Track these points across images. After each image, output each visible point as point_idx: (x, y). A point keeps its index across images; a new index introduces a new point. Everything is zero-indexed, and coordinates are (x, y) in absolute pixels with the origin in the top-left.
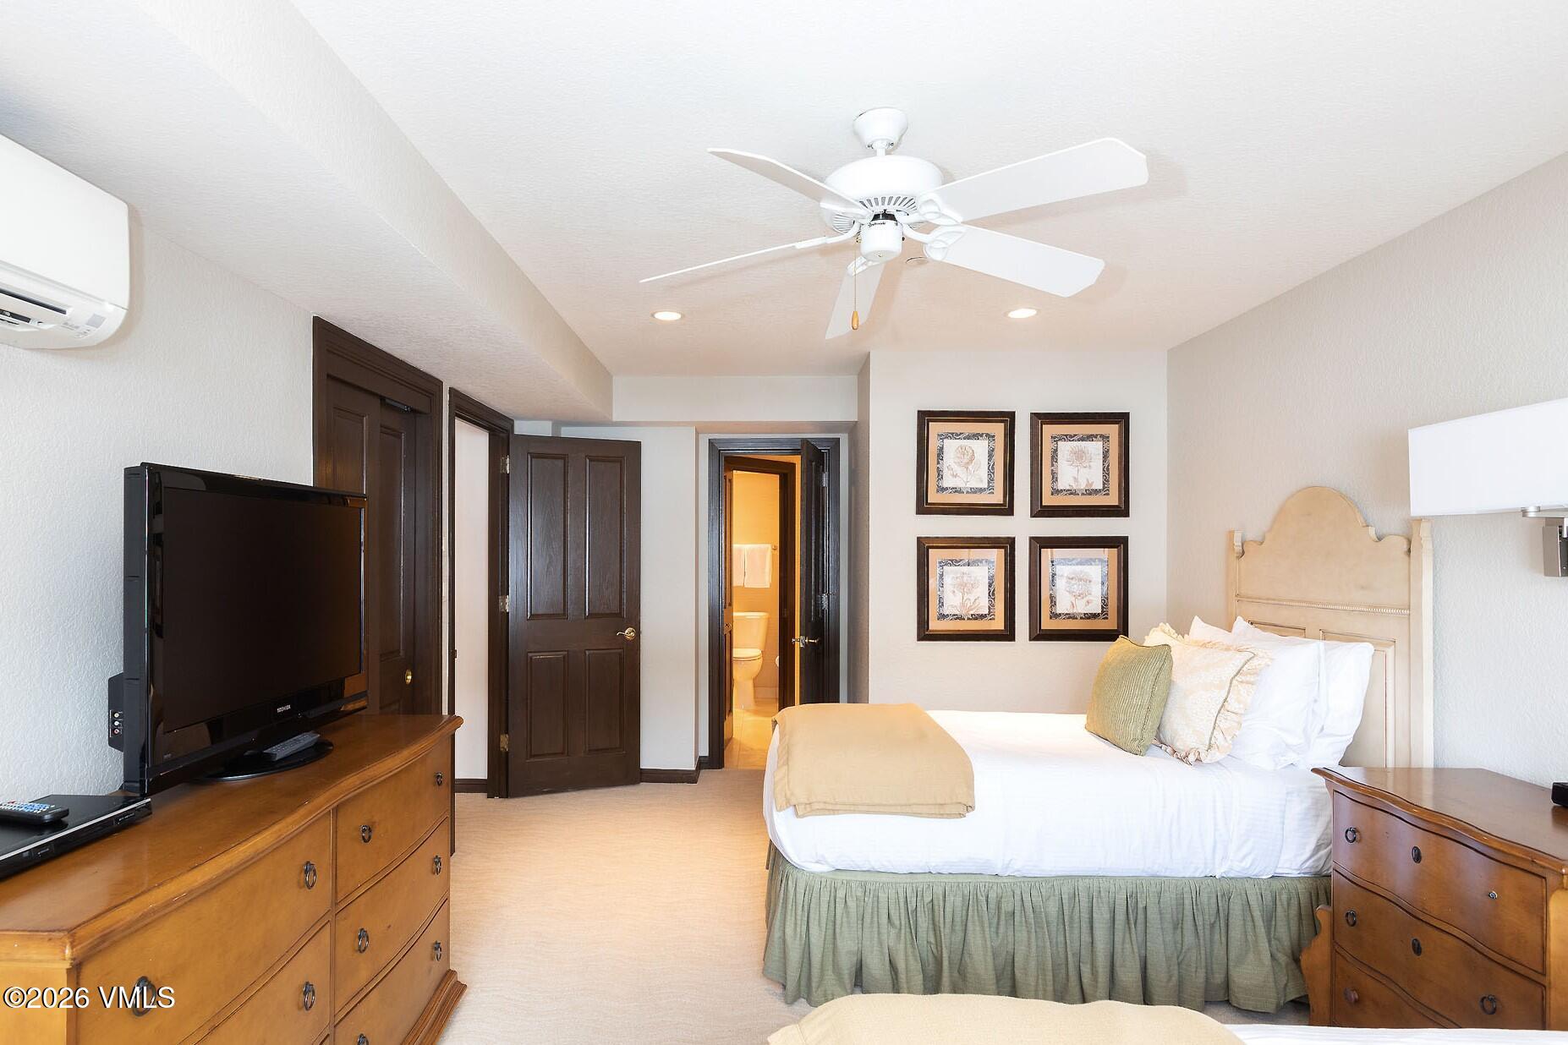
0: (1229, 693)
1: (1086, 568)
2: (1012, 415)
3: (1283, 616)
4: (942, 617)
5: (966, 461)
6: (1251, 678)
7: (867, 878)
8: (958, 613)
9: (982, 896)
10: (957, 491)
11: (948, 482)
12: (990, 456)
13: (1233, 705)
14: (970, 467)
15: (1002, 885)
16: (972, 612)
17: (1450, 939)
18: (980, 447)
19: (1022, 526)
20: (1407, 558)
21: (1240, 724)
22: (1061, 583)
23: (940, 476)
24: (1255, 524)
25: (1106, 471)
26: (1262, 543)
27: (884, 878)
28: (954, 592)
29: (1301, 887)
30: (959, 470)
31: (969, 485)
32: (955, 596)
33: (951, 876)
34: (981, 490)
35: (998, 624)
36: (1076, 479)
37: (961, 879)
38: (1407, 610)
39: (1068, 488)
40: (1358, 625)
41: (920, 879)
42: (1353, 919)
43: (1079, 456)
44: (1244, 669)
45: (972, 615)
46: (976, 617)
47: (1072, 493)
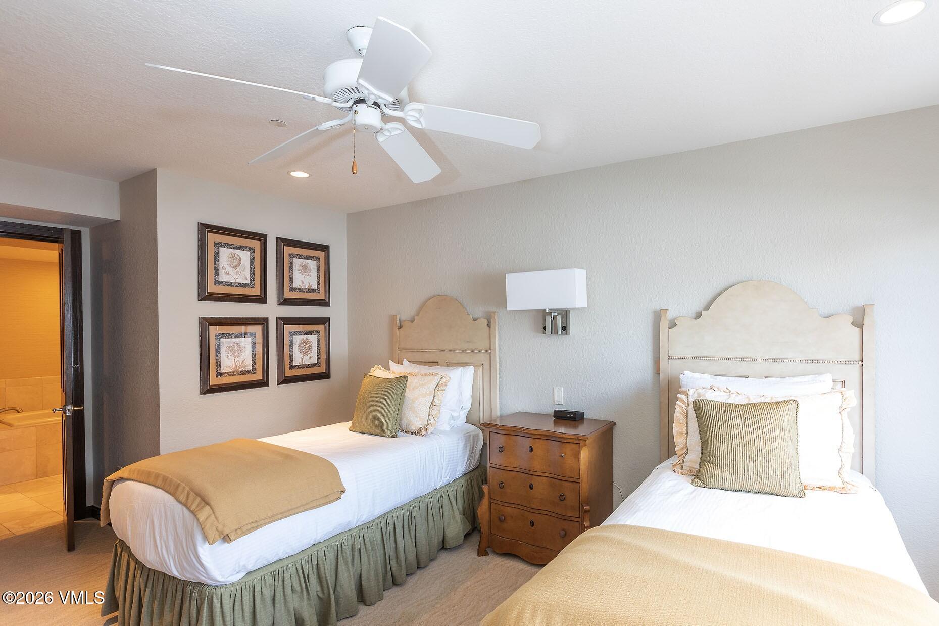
0: (434, 396)
1: (309, 337)
2: (265, 236)
3: (427, 357)
4: (220, 375)
5: (235, 264)
6: (443, 388)
7: (275, 567)
8: (231, 371)
9: (345, 545)
10: (229, 284)
11: (223, 278)
12: (252, 262)
13: (437, 402)
14: (238, 269)
15: (354, 534)
16: (241, 370)
17: (544, 478)
18: (245, 256)
19: (271, 310)
20: (488, 328)
21: (440, 411)
22: (296, 348)
23: (217, 273)
24: (406, 311)
25: (318, 278)
26: (412, 322)
27: (286, 563)
28: (228, 356)
29: (463, 481)
30: (229, 269)
31: (238, 281)
32: (229, 359)
33: (326, 542)
34: (246, 285)
35: (259, 376)
36: (303, 283)
37: (332, 541)
38: (489, 350)
39: (299, 287)
40: (465, 358)
41: (309, 552)
42: (501, 486)
43: (304, 268)
44: (440, 384)
45: (241, 371)
46: (243, 373)
47: (301, 290)
